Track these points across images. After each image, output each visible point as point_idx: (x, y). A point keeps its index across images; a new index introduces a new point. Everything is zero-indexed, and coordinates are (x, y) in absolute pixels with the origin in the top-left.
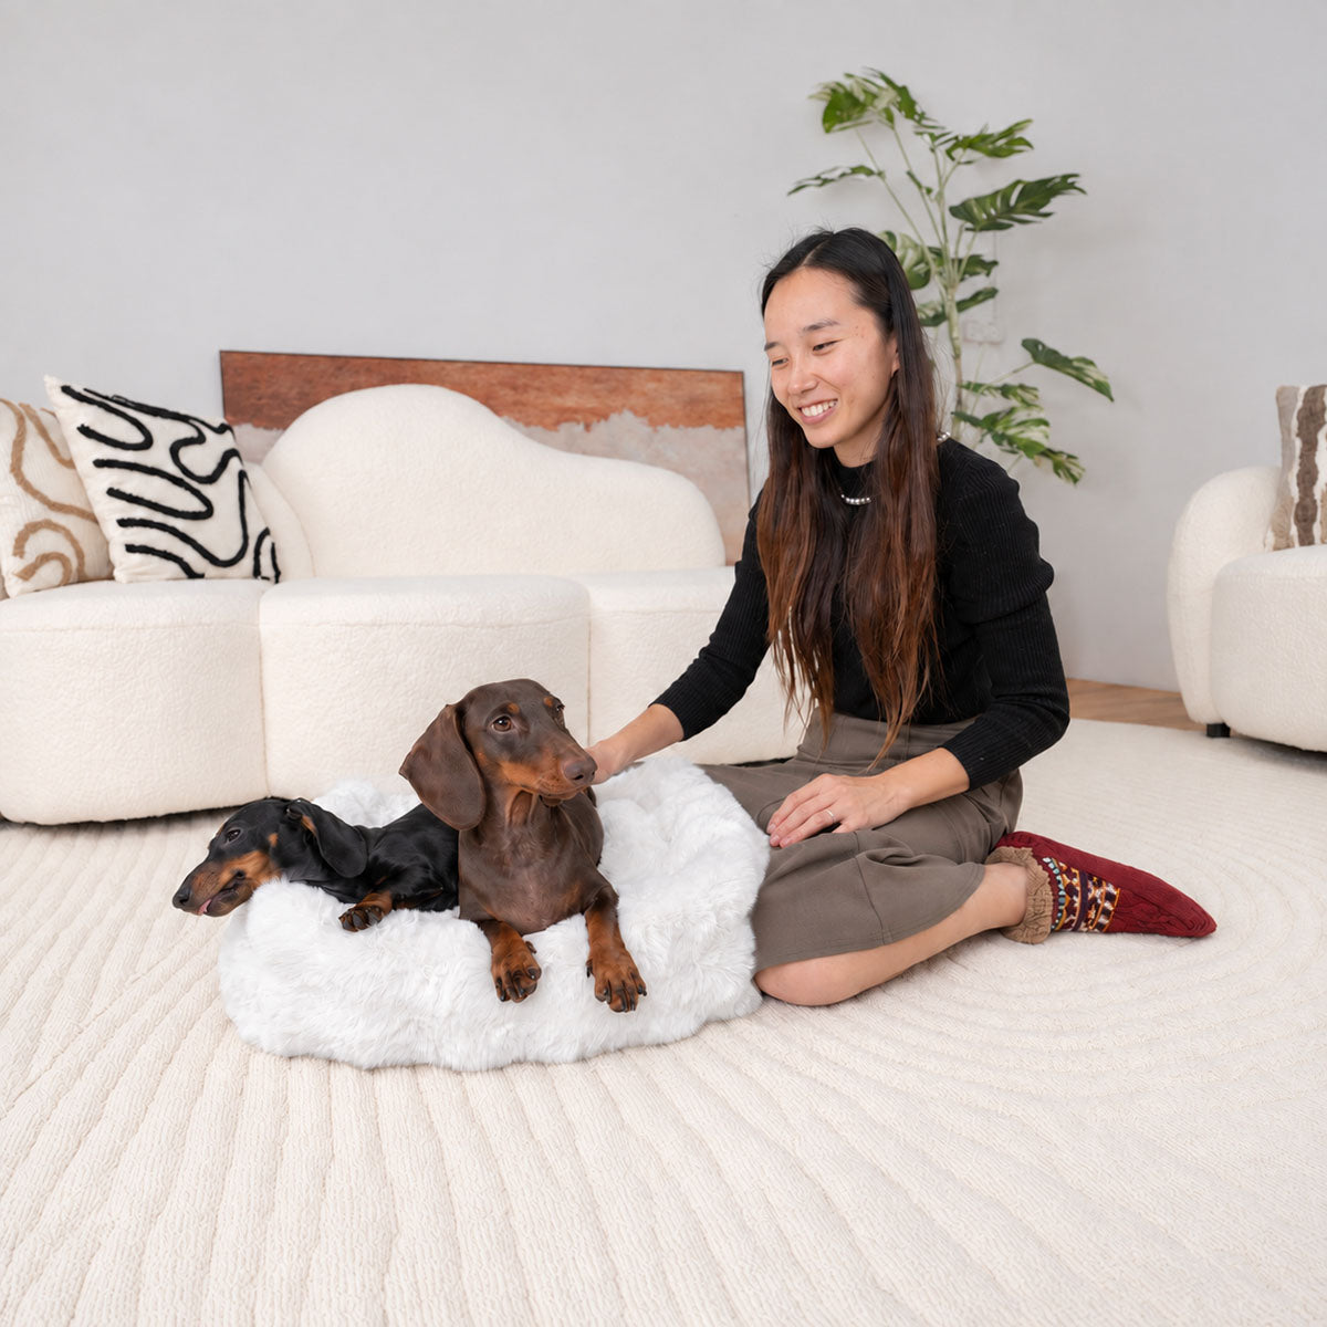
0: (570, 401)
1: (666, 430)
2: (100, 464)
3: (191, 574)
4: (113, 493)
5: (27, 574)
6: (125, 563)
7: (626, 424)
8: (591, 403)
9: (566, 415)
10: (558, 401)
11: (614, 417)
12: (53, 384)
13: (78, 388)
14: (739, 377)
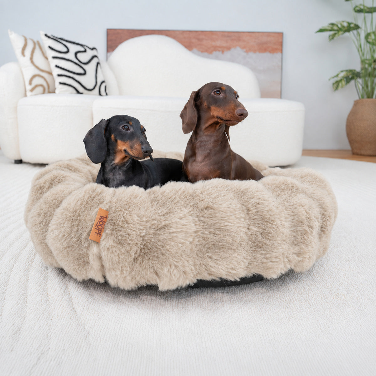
0: (218, 43)
1: (251, 54)
2: (54, 58)
3: (78, 92)
4: (57, 66)
5: (32, 90)
6: (59, 88)
7: (237, 51)
8: (225, 45)
9: (216, 48)
10: (214, 44)
11: (232, 50)
12: (42, 33)
13: (49, 35)
14: (281, 34)
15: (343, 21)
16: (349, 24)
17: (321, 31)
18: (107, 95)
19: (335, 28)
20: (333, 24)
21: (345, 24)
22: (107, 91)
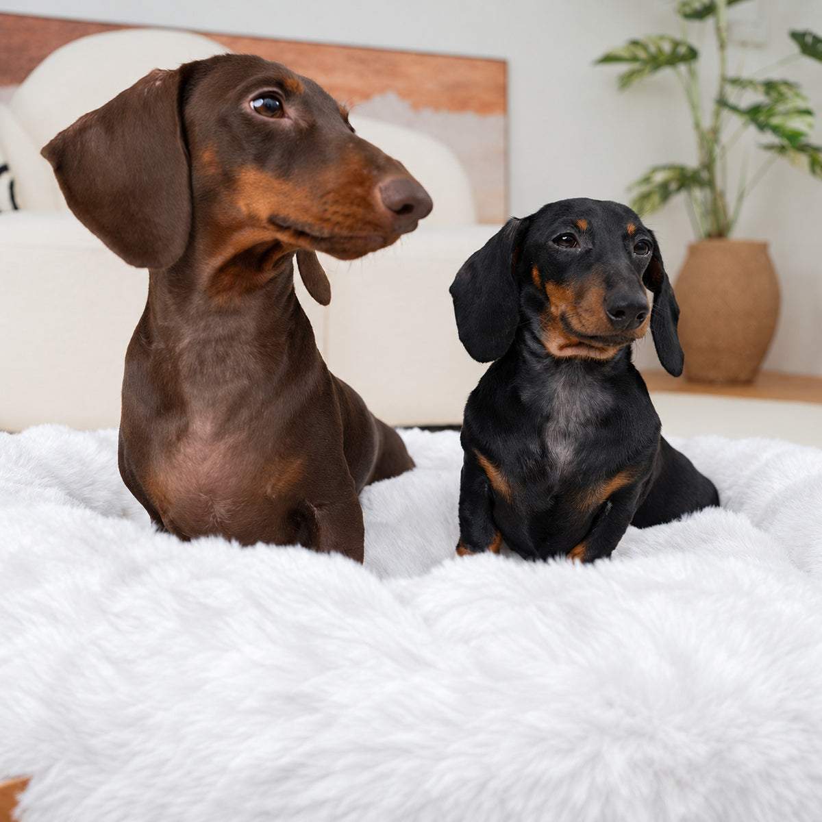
1: (428, 114)
14: (502, 65)
15: (662, 38)
16: (676, 44)
17: (609, 59)
18: (15, 207)
19: (642, 54)
20: (635, 43)
21: (667, 47)
22: (18, 200)
